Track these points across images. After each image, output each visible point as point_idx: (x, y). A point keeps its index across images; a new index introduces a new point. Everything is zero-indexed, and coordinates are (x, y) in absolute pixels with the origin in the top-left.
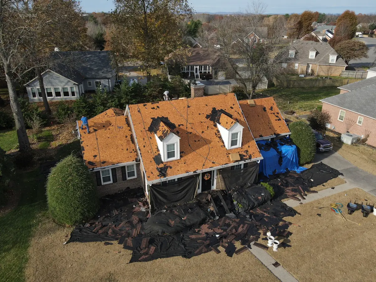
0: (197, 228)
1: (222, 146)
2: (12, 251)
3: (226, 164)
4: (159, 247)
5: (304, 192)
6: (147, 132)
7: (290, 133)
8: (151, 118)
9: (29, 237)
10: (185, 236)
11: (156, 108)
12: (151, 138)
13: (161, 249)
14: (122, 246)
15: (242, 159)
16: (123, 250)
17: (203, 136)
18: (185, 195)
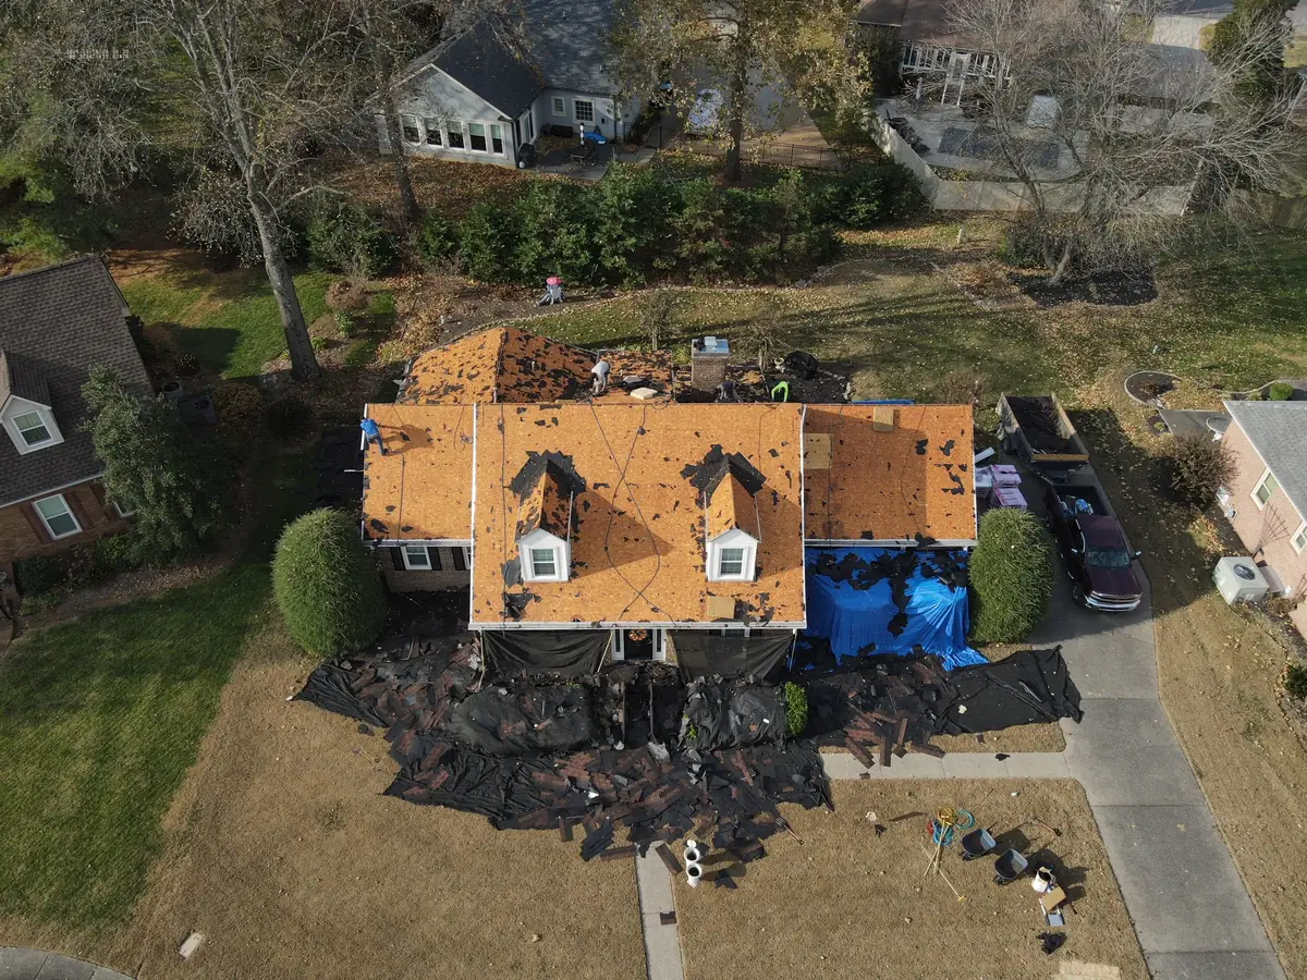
0: (561, 758)
1: (696, 567)
2: (196, 682)
3: (689, 620)
4: (456, 778)
5: (905, 740)
6: (506, 490)
7: (975, 544)
8: (527, 452)
9: (234, 656)
10: (523, 769)
11: (548, 422)
12: (510, 509)
13: (457, 785)
14: (388, 745)
15: (738, 616)
16: (385, 756)
17: (653, 527)
18: (576, 662)
